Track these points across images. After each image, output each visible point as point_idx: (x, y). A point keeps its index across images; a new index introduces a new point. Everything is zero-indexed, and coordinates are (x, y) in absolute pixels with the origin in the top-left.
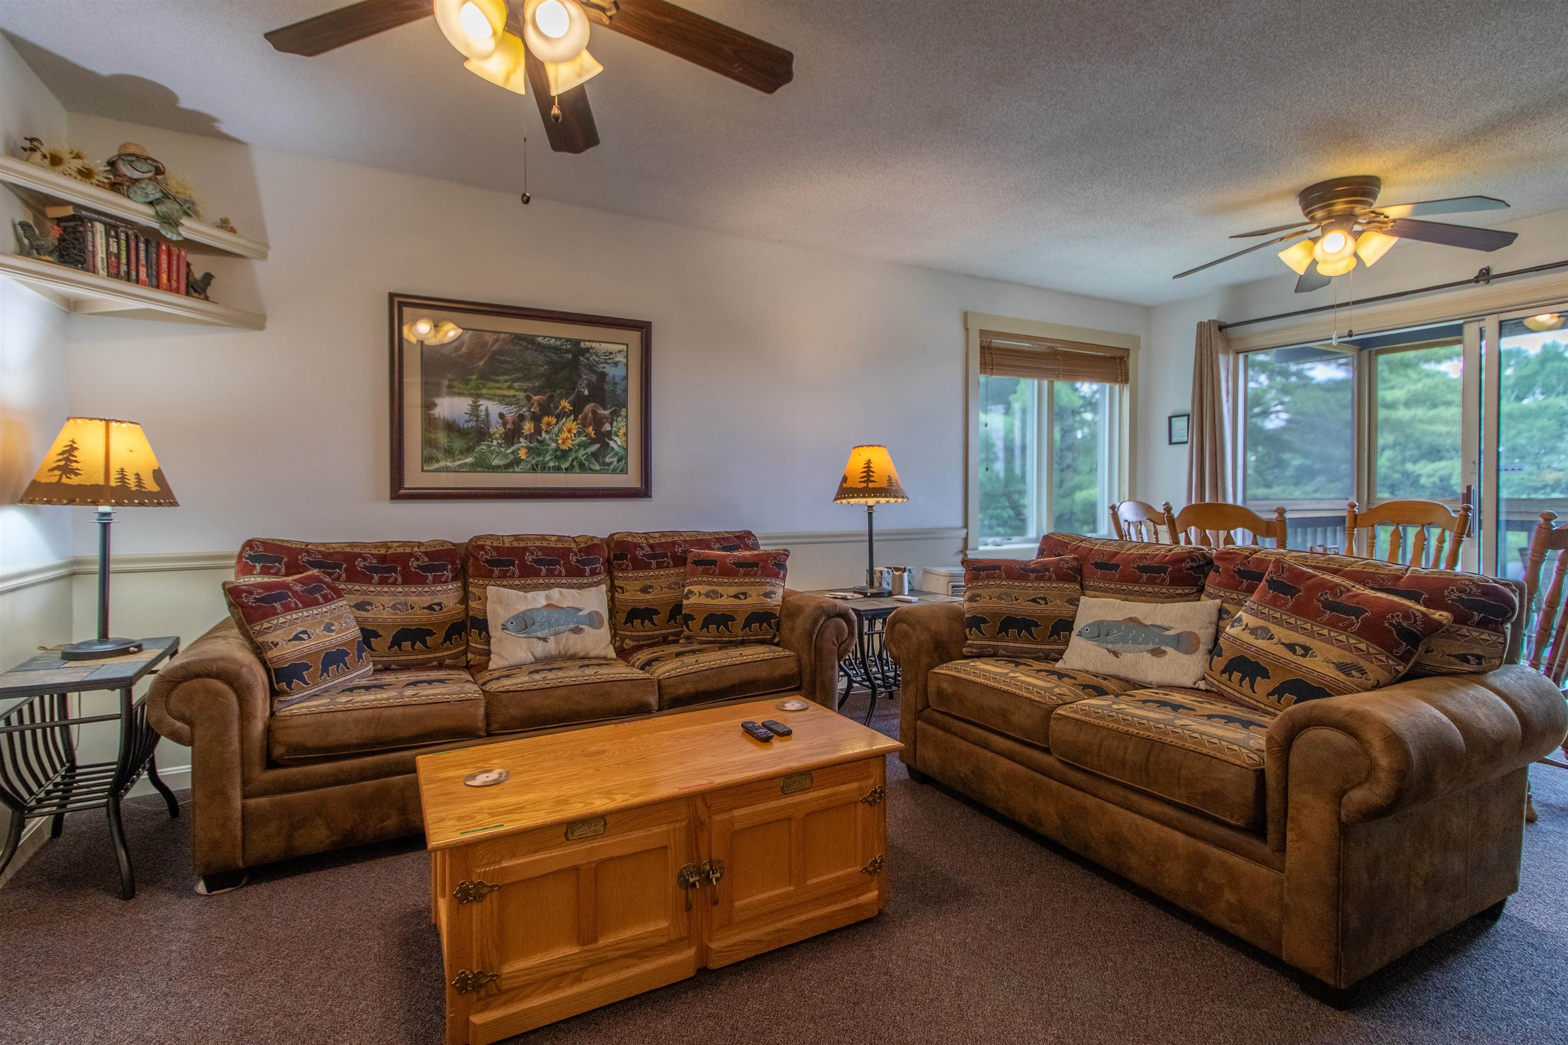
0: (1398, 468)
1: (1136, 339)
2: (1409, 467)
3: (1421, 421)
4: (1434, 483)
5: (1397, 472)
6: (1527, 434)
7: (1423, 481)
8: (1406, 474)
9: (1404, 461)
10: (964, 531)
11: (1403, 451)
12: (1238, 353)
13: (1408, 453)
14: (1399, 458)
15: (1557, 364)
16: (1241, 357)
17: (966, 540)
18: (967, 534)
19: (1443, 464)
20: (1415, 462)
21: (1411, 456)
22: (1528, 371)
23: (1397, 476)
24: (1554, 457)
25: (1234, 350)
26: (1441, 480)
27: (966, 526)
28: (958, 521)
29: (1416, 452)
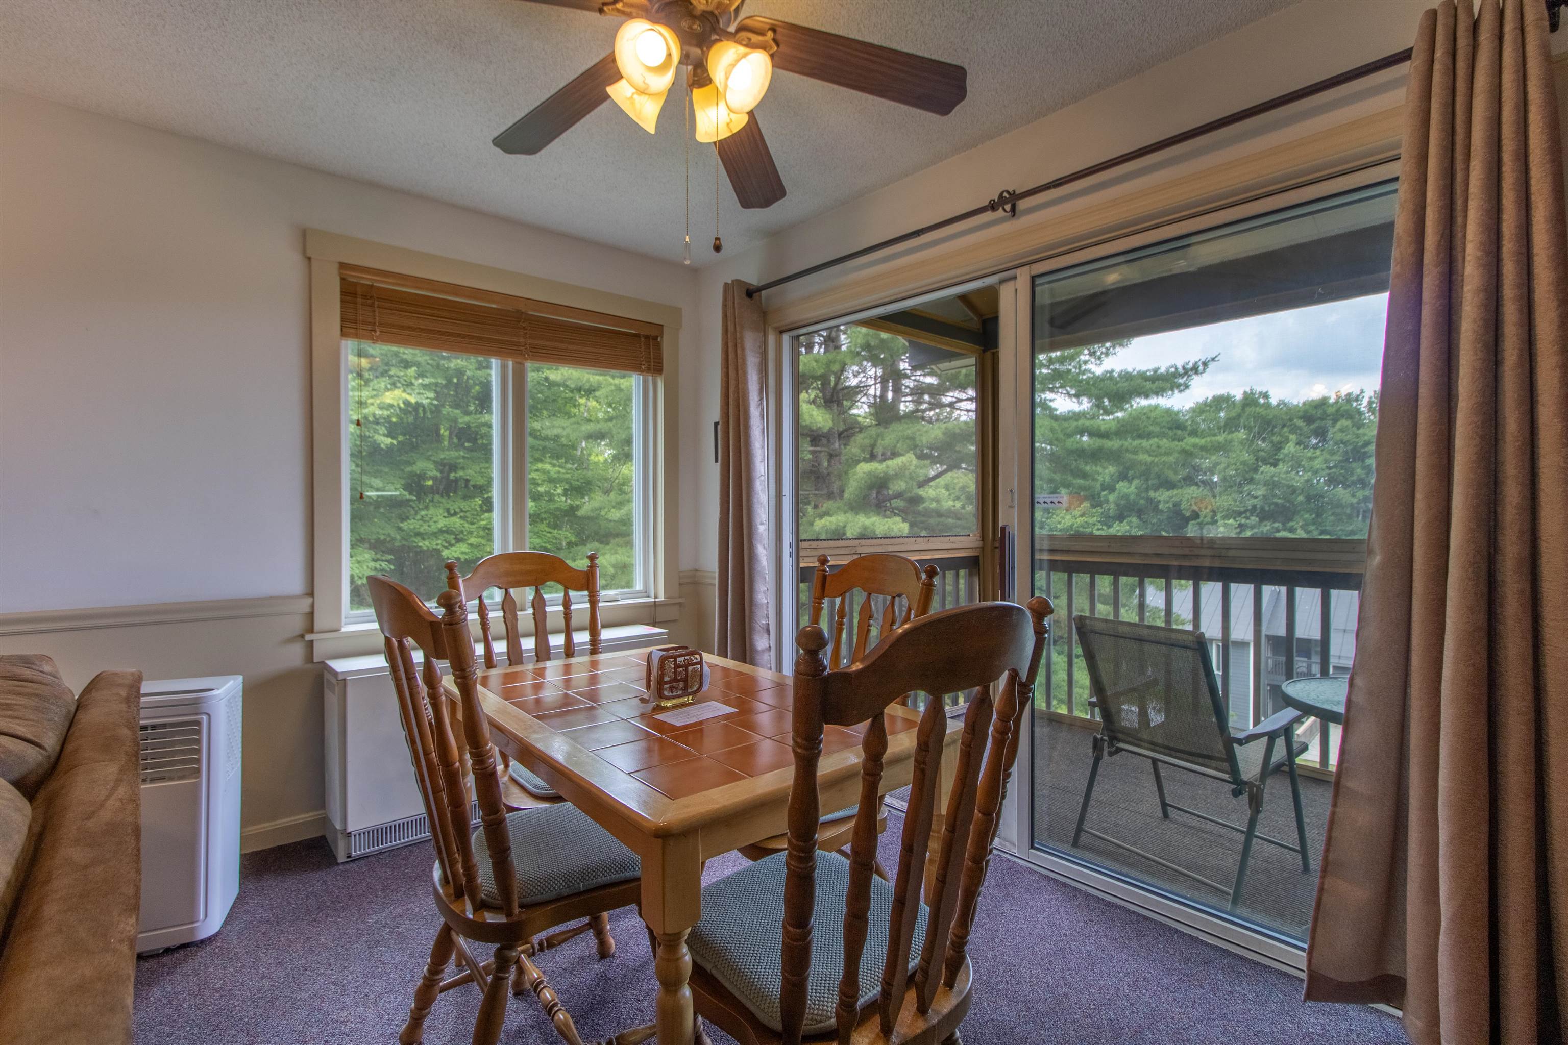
0: (1143, 495)
1: (676, 312)
2: (1152, 494)
3: (1127, 450)
4: (1169, 508)
5: (1143, 498)
6: (1233, 467)
7: (1161, 507)
8: (1150, 501)
9: (1147, 490)
10: (310, 600)
11: (1147, 480)
12: (781, 332)
13: (1150, 482)
14: (1145, 486)
15: (1252, 409)
16: (786, 337)
17: (311, 615)
18: (313, 606)
19: (1175, 492)
20: (1156, 490)
21: (1153, 485)
22: (1233, 414)
23: (1142, 502)
24: (1252, 487)
25: (775, 328)
26: (1174, 505)
27: (311, 594)
28: (294, 583)
29: (1155, 481)
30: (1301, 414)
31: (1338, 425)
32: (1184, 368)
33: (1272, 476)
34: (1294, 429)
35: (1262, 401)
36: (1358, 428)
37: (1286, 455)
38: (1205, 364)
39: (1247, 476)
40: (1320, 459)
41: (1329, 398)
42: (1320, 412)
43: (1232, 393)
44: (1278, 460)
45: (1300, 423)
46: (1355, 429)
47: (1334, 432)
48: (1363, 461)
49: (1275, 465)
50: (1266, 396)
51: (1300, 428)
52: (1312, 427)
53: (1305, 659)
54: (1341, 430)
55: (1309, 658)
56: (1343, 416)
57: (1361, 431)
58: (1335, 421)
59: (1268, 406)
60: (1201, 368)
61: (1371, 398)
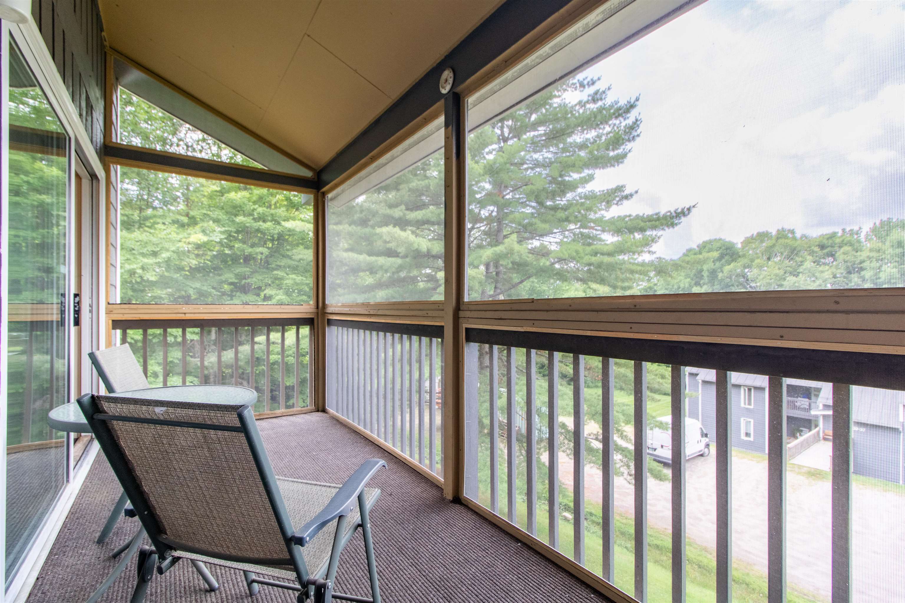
15: (784, 240)
22: (771, 243)
30: (817, 243)
31: (842, 250)
32: (675, 212)
33: (795, 283)
34: (811, 253)
35: (790, 235)
36: (857, 252)
37: (805, 269)
38: (689, 209)
39: (778, 283)
40: (829, 272)
41: (838, 233)
42: (830, 241)
43: (770, 230)
44: (799, 273)
45: (816, 249)
46: (854, 253)
47: (840, 255)
48: (860, 274)
49: (797, 276)
50: (792, 232)
51: (816, 252)
52: (824, 251)
53: (807, 400)
54: (844, 254)
55: (810, 398)
56: (846, 244)
57: (858, 254)
58: (840, 247)
59: (794, 238)
60: (687, 212)
61: (867, 232)
